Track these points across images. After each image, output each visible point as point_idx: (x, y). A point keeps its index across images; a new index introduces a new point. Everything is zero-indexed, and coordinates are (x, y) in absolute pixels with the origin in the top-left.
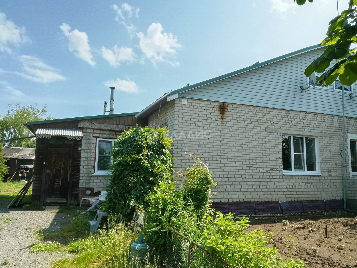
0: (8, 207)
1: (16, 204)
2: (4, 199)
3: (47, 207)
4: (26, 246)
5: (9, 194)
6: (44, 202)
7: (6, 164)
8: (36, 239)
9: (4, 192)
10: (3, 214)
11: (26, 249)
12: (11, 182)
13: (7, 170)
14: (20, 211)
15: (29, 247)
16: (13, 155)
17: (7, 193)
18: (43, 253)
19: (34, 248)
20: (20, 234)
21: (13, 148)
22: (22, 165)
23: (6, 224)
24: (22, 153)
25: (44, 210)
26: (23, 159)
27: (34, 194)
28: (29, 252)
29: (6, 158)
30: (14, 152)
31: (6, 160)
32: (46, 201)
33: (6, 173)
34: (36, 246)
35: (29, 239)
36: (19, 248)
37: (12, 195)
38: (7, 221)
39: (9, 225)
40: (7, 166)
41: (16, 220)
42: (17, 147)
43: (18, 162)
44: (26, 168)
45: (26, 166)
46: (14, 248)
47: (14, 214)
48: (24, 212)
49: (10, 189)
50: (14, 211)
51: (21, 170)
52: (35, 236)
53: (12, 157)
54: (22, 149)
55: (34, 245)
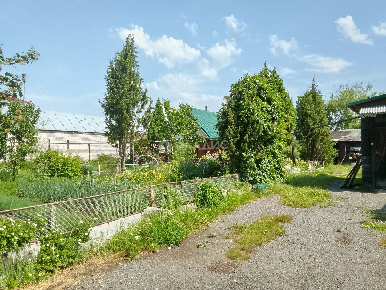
0: (340, 187)
1: (347, 185)
2: (336, 180)
3: (379, 190)
4: (358, 222)
5: (340, 176)
6: (376, 185)
7: (335, 146)
8: (367, 217)
9: (336, 174)
10: (335, 192)
11: (358, 224)
12: (341, 165)
13: (336, 153)
14: (351, 191)
15: (360, 223)
16: (341, 138)
17: (339, 175)
18: (374, 230)
19: (365, 224)
20: (352, 211)
21: (340, 131)
22: (352, 148)
23: (339, 201)
24: (350, 135)
25: (376, 192)
26: (352, 142)
27: (364, 176)
28: (360, 227)
29: (334, 141)
30: (342, 135)
31: (335, 143)
32: (378, 184)
33: (336, 156)
34: (367, 223)
35: (360, 216)
36: (351, 222)
37: (343, 177)
38: (339, 199)
39: (341, 202)
40: (337, 149)
41: (348, 199)
42: (344, 129)
43: (347, 144)
44: (355, 150)
45: (355, 148)
46: (346, 221)
47: (346, 194)
48: (356, 193)
49: (341, 172)
50: (346, 191)
51: (351, 153)
52: (366, 215)
53: (340, 140)
54: (350, 131)
55: (365, 222)
